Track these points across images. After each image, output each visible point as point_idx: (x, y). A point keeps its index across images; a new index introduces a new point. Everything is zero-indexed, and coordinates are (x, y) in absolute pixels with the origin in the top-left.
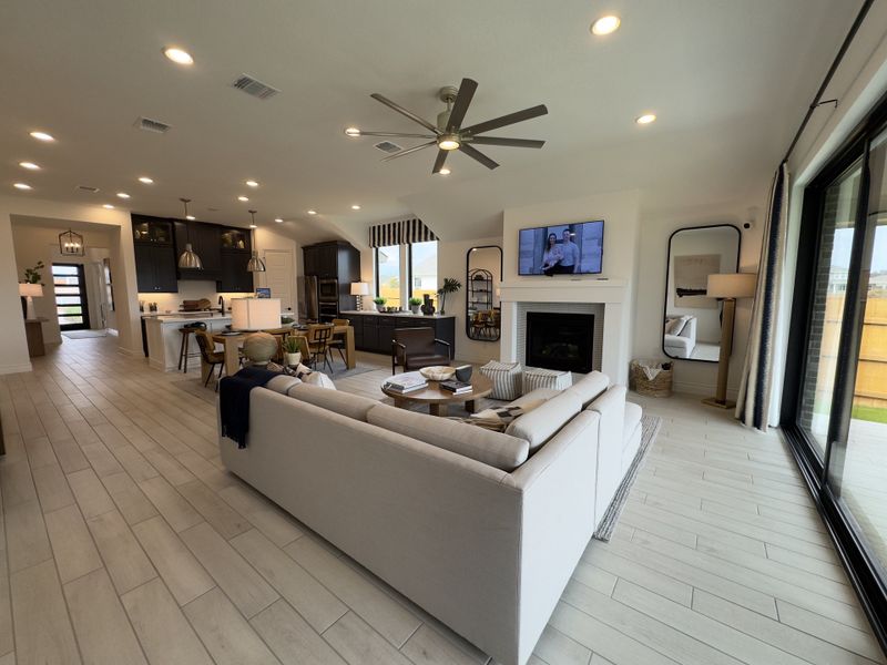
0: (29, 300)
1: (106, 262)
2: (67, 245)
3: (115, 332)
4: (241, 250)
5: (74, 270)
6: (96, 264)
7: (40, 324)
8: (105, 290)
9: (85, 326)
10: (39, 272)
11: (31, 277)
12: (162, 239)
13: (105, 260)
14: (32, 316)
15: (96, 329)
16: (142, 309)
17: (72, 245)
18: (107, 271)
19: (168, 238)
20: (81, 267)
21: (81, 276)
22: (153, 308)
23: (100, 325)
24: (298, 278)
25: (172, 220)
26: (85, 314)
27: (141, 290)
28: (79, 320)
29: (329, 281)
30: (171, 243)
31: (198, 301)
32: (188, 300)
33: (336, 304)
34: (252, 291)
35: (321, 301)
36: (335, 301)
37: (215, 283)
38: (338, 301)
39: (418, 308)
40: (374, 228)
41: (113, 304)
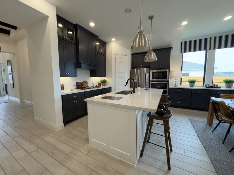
1: (9, 62)
4: (102, 53)
8: (7, 77)
12: (69, 39)
18: (9, 67)
19: (72, 39)
25: (76, 26)
29: (161, 71)
31: (83, 82)
32: (78, 81)
33: (167, 83)
34: (106, 77)
35: (152, 81)
36: (166, 81)
37: (89, 72)
38: (168, 81)
39: (233, 85)
40: (186, 42)
41: (13, 84)
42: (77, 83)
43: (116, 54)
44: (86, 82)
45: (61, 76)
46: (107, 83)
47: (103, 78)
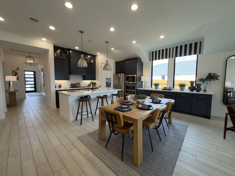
0: (11, 83)
1: (42, 70)
2: (28, 61)
3: (44, 94)
4: (92, 63)
5: (32, 73)
6: (39, 71)
7: (15, 93)
8: (42, 80)
9: (35, 91)
10: (17, 71)
11: (14, 73)
12: (65, 57)
13: (42, 69)
14: (12, 90)
15: (39, 92)
16: (56, 87)
17: (30, 61)
18: (42, 73)
19: (67, 57)
20: (34, 72)
21: (35, 75)
22: (60, 86)
23: (40, 91)
24: (114, 75)
25: (69, 50)
26: (35, 87)
27: (57, 78)
28: (33, 89)
29: (132, 75)
30: (68, 59)
31: (76, 84)
32: (73, 83)
33: (135, 85)
34: (95, 80)
35: (126, 84)
36: (135, 84)
37: (82, 76)
38: (136, 84)
39: (184, 88)
40: (153, 52)
41: (44, 84)
42: (71, 84)
43: (102, 64)
44: (79, 84)
45: (55, 80)
46: (96, 85)
47: (93, 81)
